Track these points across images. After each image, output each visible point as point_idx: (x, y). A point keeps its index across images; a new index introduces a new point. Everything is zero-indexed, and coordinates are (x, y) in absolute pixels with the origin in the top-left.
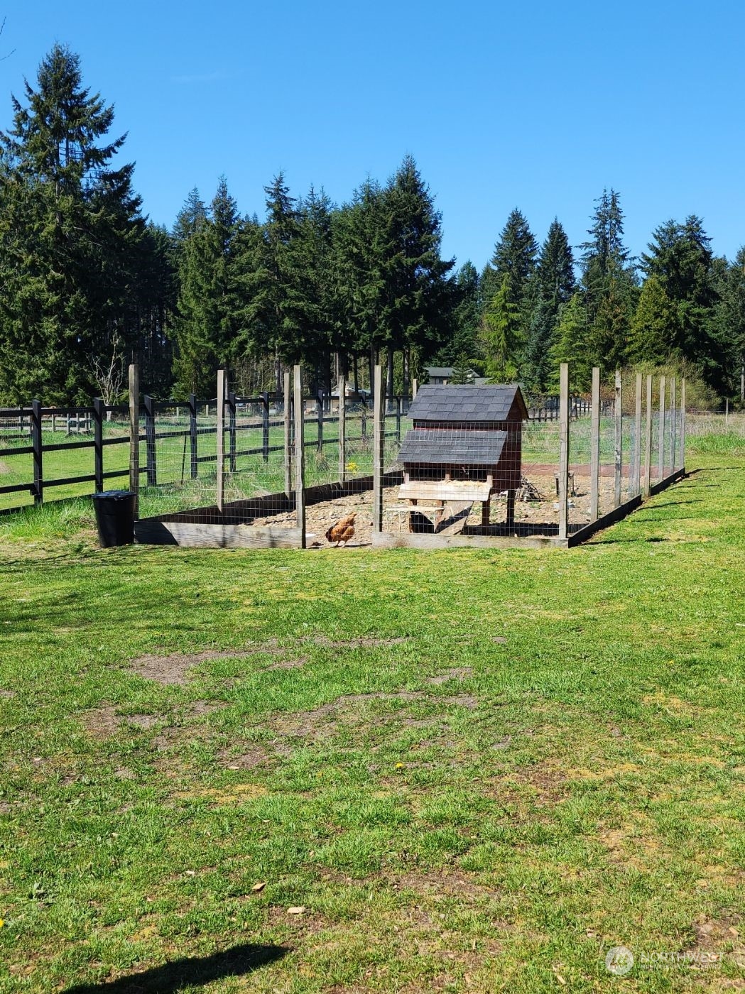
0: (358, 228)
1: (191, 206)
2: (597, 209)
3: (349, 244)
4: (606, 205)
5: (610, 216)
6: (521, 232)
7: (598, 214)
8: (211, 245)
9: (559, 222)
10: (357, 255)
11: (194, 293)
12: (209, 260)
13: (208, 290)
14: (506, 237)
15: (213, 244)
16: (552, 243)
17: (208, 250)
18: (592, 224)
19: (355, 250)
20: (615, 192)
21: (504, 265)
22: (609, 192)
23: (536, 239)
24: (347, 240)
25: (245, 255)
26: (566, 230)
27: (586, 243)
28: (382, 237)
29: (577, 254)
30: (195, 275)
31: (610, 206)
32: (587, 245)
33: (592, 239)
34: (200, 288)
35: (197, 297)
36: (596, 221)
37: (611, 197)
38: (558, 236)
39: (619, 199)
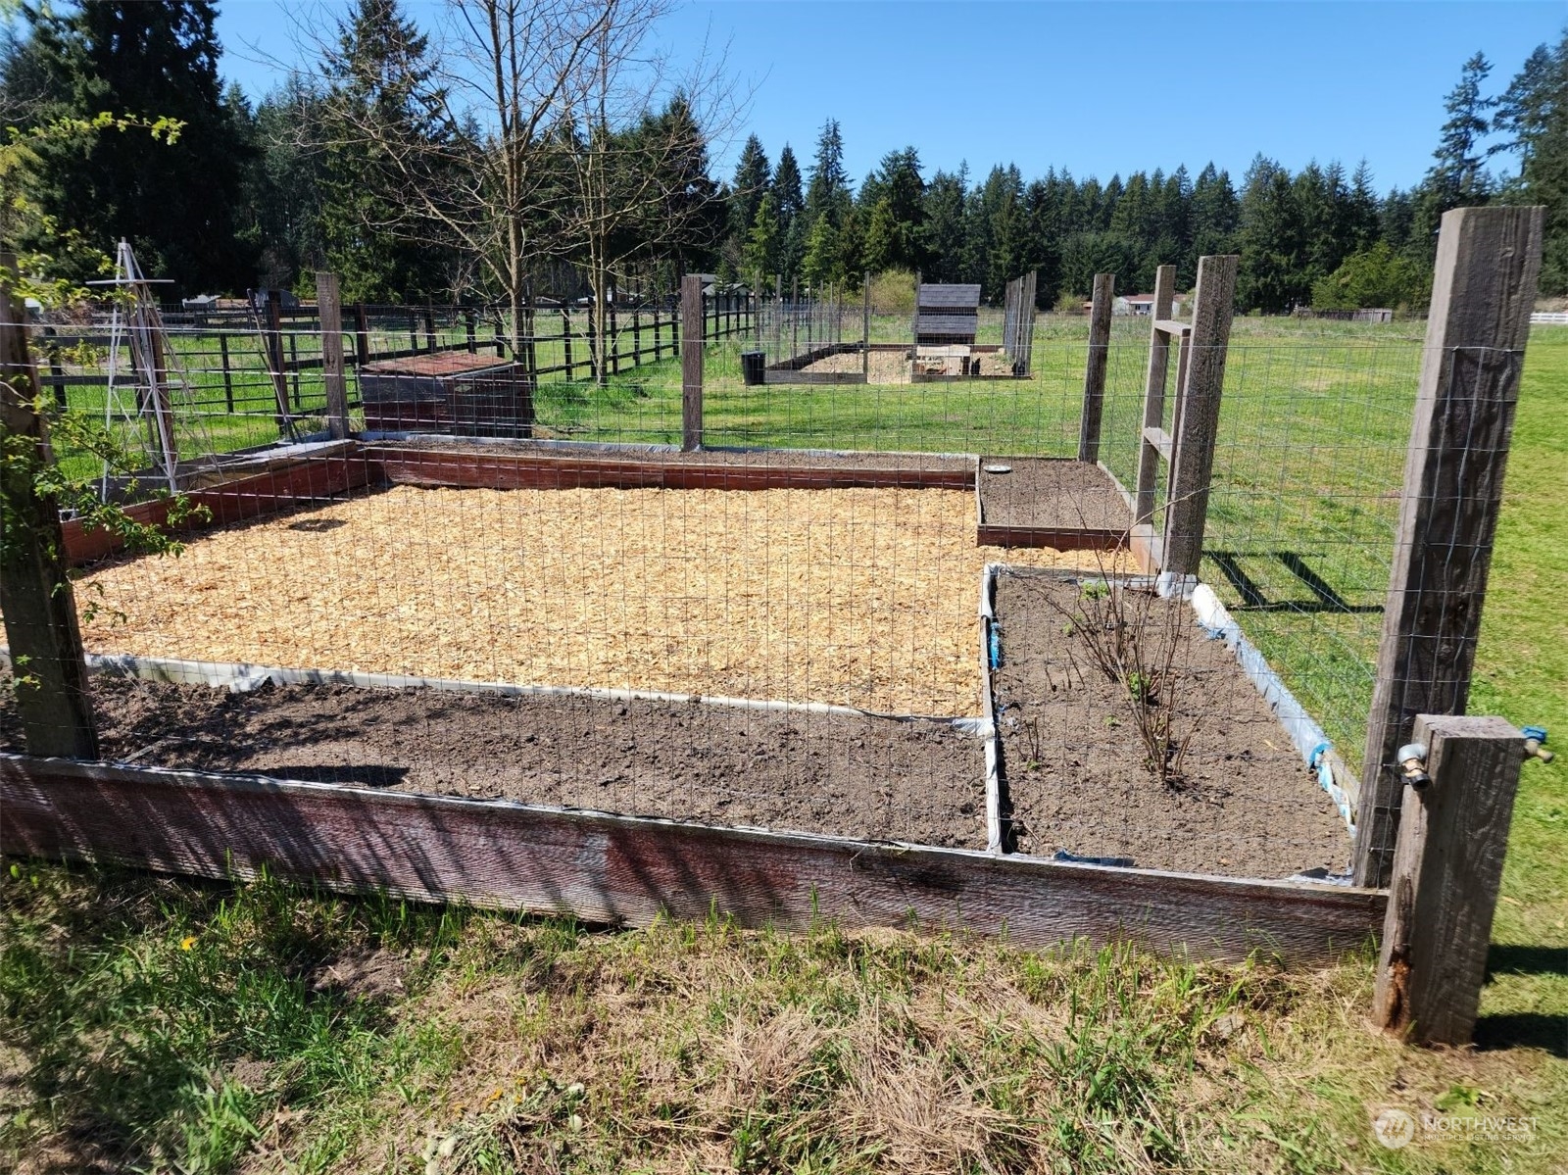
4: (828, 132)
5: (832, 142)
14: (745, 159)
18: (817, 149)
23: (770, 161)
26: (794, 153)
29: (805, 176)
32: (812, 168)
33: (817, 163)
38: (789, 162)
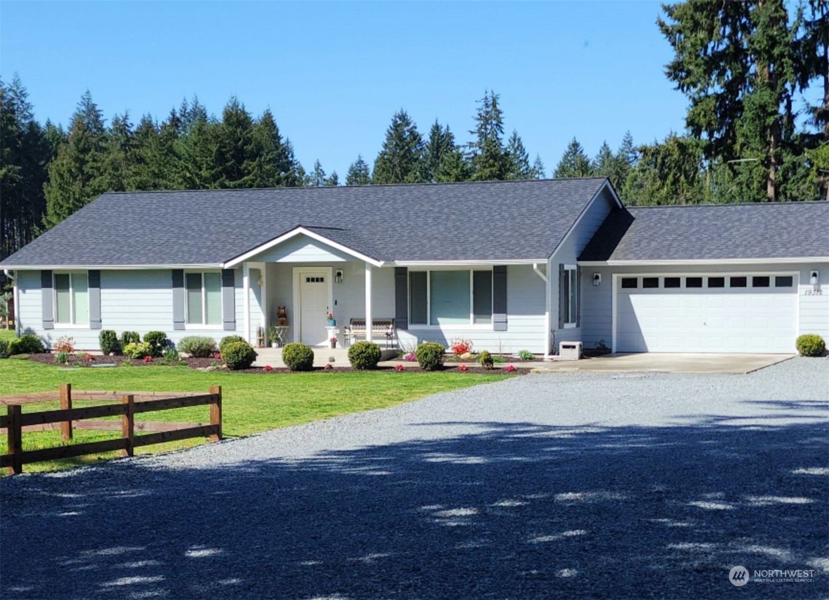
0: (190, 156)
1: (83, 108)
2: (480, 109)
3: (183, 170)
6: (408, 131)
7: (480, 115)
8: (70, 171)
9: (439, 124)
10: (190, 178)
11: (55, 212)
12: (67, 183)
13: (68, 208)
15: (71, 170)
16: (433, 144)
17: (66, 175)
19: (188, 175)
20: (496, 93)
21: (388, 164)
22: (489, 94)
24: (181, 167)
25: (97, 180)
27: (471, 143)
28: (209, 164)
30: (56, 196)
31: (491, 106)
34: (61, 207)
35: (59, 215)
36: (478, 122)
37: (491, 98)
39: (498, 101)
